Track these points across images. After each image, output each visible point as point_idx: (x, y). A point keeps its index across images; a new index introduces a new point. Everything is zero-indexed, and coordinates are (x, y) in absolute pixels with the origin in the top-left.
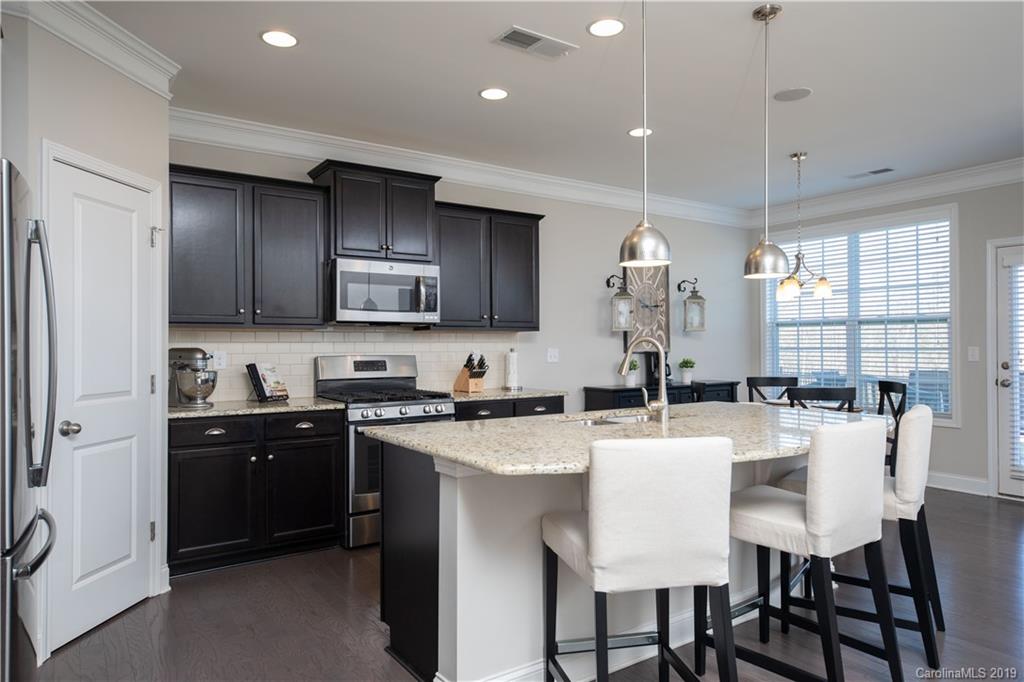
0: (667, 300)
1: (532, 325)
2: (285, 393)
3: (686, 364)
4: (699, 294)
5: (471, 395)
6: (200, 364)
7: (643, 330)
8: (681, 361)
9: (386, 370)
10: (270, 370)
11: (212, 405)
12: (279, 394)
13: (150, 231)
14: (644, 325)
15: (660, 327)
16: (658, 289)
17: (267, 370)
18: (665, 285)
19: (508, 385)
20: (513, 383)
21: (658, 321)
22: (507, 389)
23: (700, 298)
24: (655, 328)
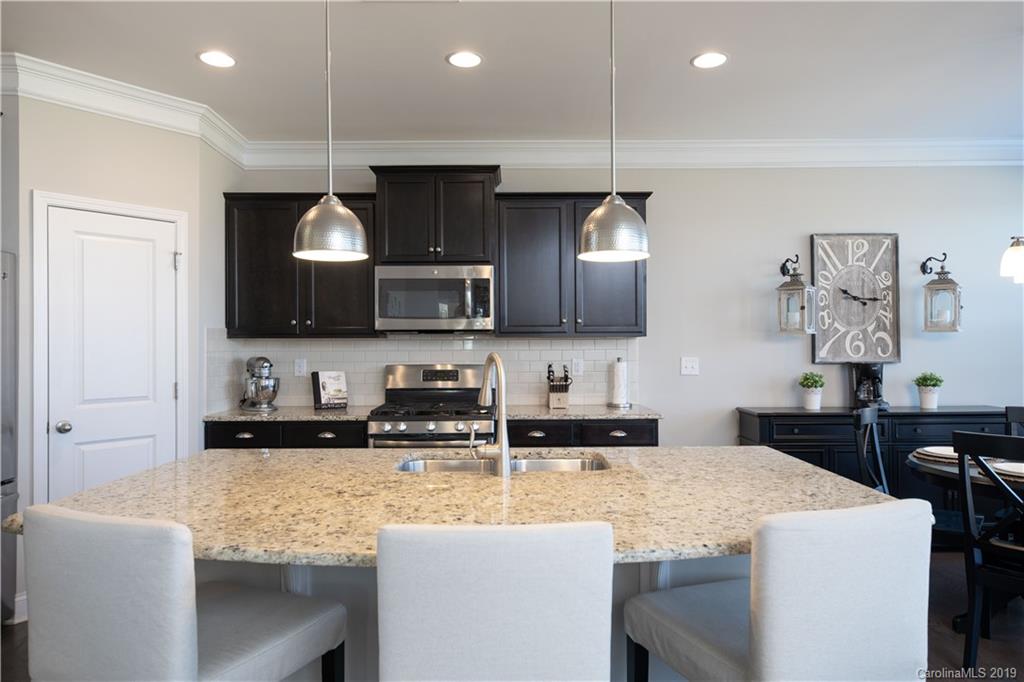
0: (895, 288)
1: (635, 329)
2: (345, 401)
3: (926, 382)
4: (950, 276)
5: (551, 411)
6: (265, 372)
7: (848, 332)
8: (920, 375)
9: (457, 380)
10: (334, 378)
11: (276, 409)
12: (336, 401)
13: (172, 256)
14: (849, 324)
15: (880, 327)
16: (877, 271)
17: (330, 378)
18: (890, 265)
19: (615, 402)
20: (621, 399)
21: (878, 319)
22: (611, 406)
23: (951, 282)
24: (870, 329)
